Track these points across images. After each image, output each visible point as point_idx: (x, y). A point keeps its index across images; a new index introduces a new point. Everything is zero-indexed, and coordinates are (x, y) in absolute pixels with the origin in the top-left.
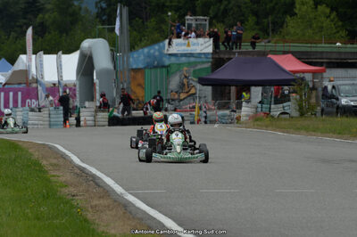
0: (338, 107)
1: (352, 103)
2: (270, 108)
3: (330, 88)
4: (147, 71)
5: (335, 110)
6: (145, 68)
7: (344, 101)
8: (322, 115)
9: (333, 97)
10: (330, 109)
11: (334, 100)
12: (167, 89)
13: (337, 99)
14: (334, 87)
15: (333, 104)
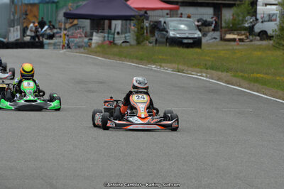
0: (167, 38)
1: (178, 36)
4: (41, 6)
5: (165, 40)
6: (40, 3)
7: (172, 34)
8: (156, 43)
10: (161, 40)
11: (165, 33)
12: (56, 20)
13: (167, 32)
14: (165, 23)
15: (165, 35)
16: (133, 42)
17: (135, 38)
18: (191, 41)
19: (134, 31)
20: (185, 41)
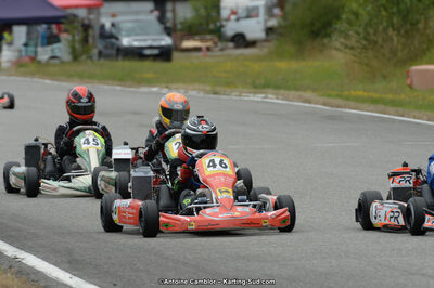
0: (118, 49)
1: (136, 44)
2: (36, 53)
3: (108, 26)
5: (114, 52)
7: (125, 42)
8: (99, 57)
9: (112, 36)
10: (108, 51)
11: (113, 40)
13: (117, 39)
14: (113, 25)
15: (112, 45)
16: (67, 57)
17: (70, 50)
18: (156, 52)
19: (67, 40)
20: (148, 52)
